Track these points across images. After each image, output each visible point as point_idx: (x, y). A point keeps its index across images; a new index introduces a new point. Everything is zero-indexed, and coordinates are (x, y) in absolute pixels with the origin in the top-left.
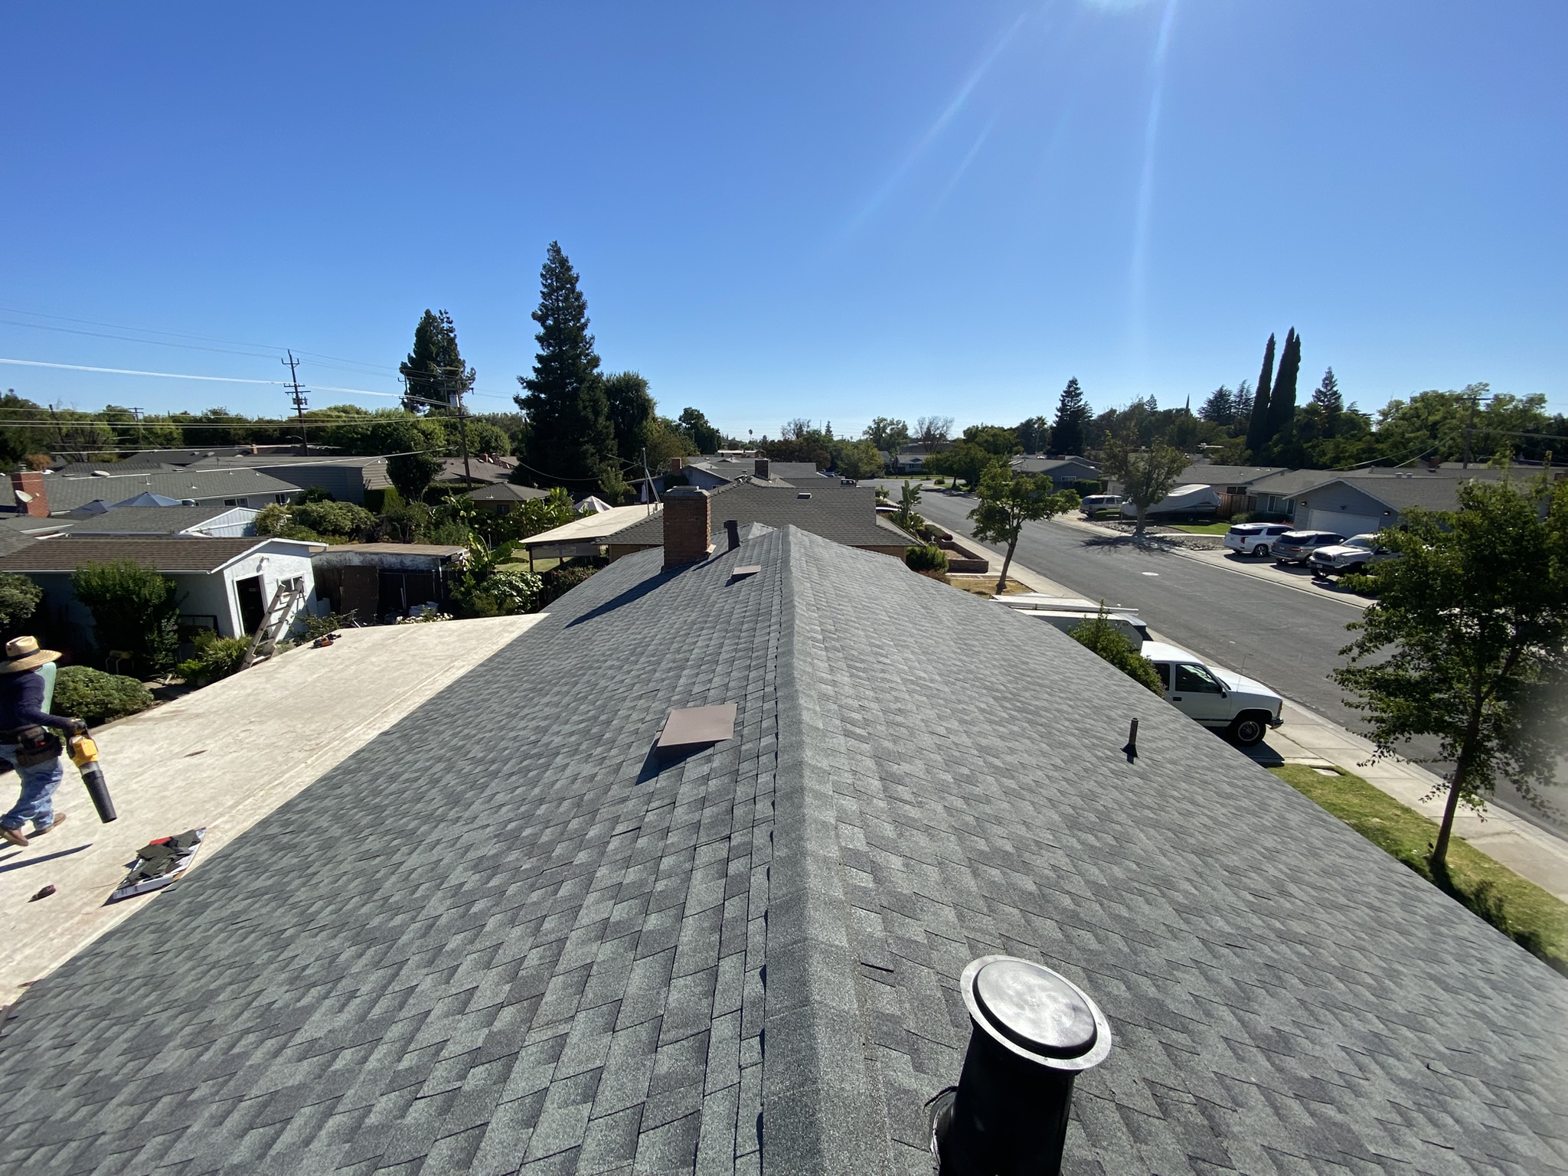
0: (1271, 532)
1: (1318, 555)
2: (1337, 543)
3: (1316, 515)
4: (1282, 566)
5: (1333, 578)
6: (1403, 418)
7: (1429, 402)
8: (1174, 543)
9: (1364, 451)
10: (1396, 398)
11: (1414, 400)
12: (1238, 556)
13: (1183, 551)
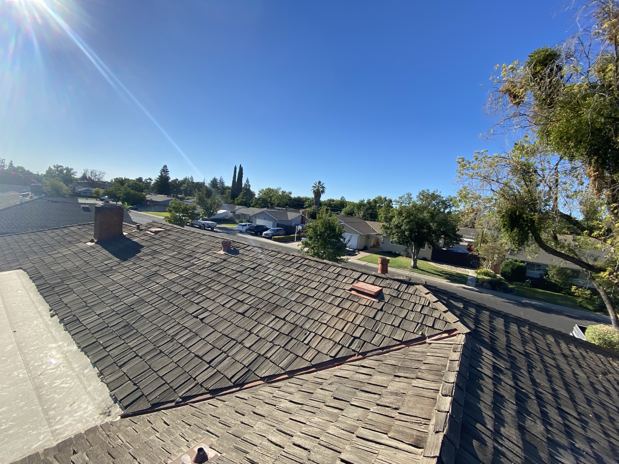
3: (258, 220)
6: (265, 194)
10: (262, 188)
11: (266, 189)
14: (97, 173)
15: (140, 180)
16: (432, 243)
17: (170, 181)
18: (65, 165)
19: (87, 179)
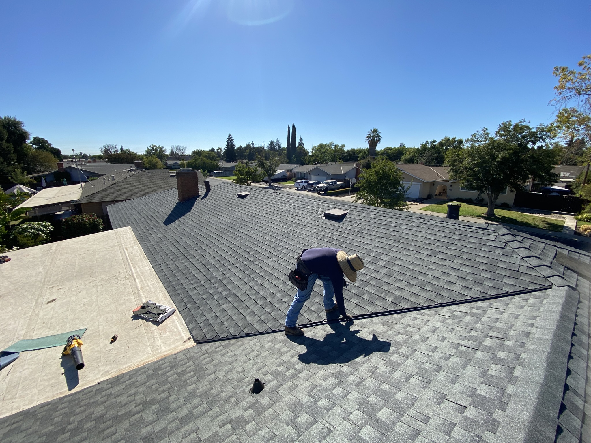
0: (305, 182)
1: (318, 187)
2: (321, 183)
3: (313, 177)
4: (309, 191)
5: (322, 192)
6: (318, 150)
7: (321, 146)
8: (282, 188)
9: (314, 160)
10: (314, 145)
11: (318, 146)
12: (298, 189)
13: (284, 190)
14: (181, 149)
15: (212, 150)
16: (515, 186)
17: (235, 148)
18: (158, 145)
19: (174, 155)
